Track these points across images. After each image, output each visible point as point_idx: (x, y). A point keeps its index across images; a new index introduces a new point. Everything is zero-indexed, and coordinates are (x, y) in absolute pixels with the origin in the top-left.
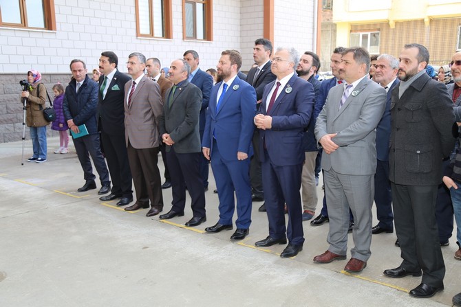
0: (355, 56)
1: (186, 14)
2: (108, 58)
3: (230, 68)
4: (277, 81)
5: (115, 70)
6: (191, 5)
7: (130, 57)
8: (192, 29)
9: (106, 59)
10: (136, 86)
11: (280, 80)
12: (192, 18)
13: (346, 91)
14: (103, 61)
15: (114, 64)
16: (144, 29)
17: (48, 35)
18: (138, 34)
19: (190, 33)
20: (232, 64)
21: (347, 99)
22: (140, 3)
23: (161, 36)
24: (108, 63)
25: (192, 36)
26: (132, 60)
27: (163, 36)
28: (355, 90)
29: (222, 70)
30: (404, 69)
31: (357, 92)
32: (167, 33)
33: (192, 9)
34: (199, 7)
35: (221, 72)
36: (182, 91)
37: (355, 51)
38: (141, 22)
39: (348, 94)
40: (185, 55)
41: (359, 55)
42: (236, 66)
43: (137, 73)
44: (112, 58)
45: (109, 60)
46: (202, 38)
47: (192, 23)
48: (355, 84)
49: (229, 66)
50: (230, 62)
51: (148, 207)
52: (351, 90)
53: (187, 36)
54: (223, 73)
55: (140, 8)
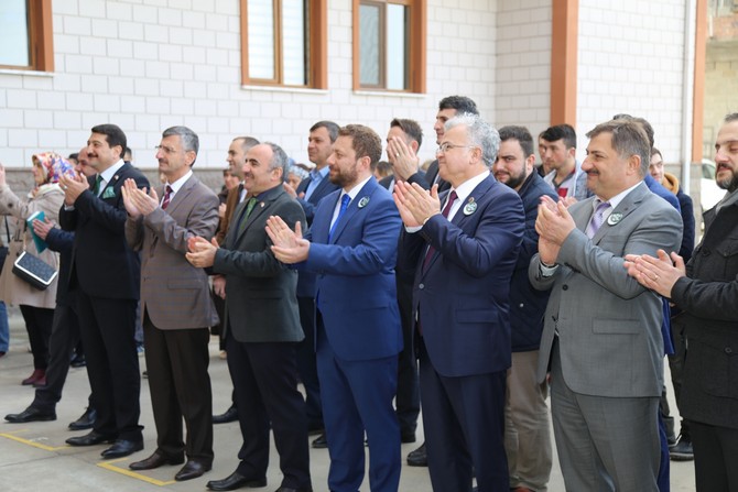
0: (616, 142)
1: (361, 33)
2: (105, 137)
3: (354, 166)
4: (452, 189)
5: (120, 163)
6: (374, 11)
7: (165, 135)
8: (376, 67)
9: (102, 139)
10: (172, 196)
11: (455, 188)
12: (376, 40)
13: (596, 215)
14: (96, 144)
15: (119, 148)
16: (261, 66)
17: (36, 80)
18: (245, 79)
19: (369, 72)
20: (357, 158)
21: (597, 232)
22: (251, 8)
23: (301, 82)
24: (106, 145)
25: (375, 81)
26: (167, 143)
27: (306, 83)
28: (614, 212)
29: (339, 170)
30: (730, 164)
31: (617, 217)
32: (314, 75)
33: (376, 19)
34: (395, 15)
35: (336, 173)
36: (265, 208)
37: (616, 131)
38: (252, 50)
39: (599, 222)
40: (313, 129)
41: (624, 139)
42: (368, 159)
43: (178, 170)
44: (114, 136)
45: (108, 140)
46: (400, 85)
47: (375, 51)
48: (615, 201)
49: (353, 162)
50: (353, 154)
51: (182, 461)
52: (606, 212)
53: (362, 81)
54: (340, 176)
55: (251, 19)
